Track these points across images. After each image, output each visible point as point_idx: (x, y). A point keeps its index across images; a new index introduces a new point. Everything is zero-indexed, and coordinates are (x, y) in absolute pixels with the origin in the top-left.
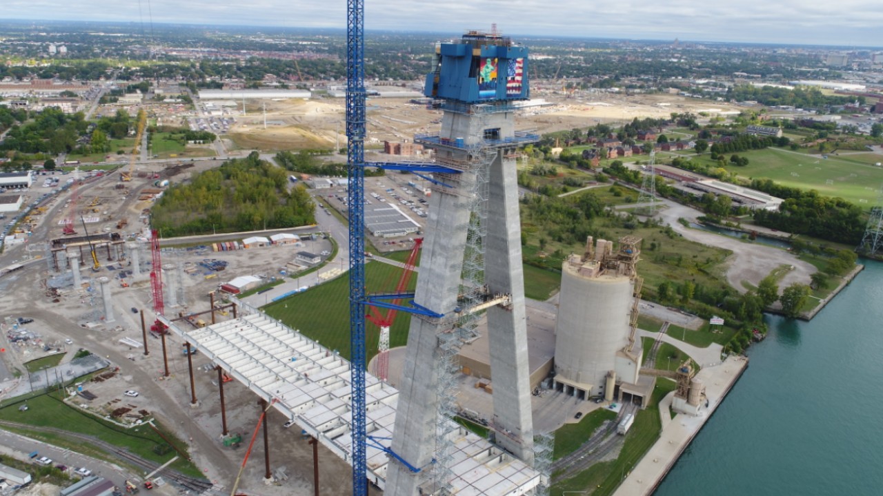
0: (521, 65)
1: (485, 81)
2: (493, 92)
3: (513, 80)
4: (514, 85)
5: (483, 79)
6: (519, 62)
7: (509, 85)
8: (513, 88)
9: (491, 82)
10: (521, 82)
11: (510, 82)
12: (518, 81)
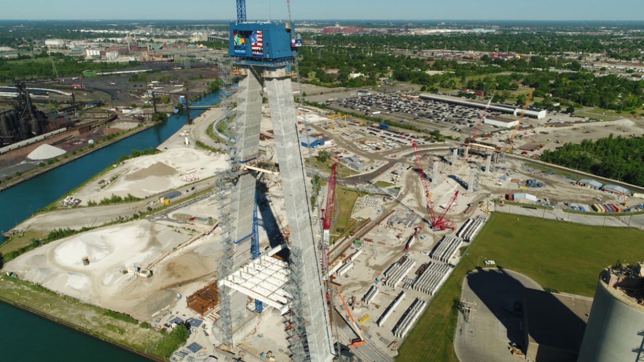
0: (261, 36)
1: (238, 44)
2: (243, 51)
3: (256, 45)
4: (257, 48)
5: (236, 43)
6: (258, 34)
7: (253, 48)
8: (256, 51)
9: (241, 45)
10: (262, 47)
11: (253, 46)
12: (260, 46)
